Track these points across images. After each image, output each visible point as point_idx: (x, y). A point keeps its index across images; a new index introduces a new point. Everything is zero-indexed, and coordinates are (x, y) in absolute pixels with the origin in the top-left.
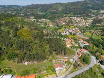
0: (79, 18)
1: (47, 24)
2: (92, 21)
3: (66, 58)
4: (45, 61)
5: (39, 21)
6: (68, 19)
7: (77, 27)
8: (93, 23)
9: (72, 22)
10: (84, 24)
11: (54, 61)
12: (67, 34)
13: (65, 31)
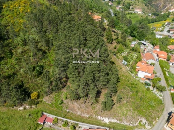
4: (22, 108)
11: (50, 120)
12: (171, 35)
13: (169, 27)
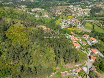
0: (76, 6)
1: (41, 15)
2: (90, 9)
3: (78, 66)
4: (52, 75)
5: (33, 10)
6: (64, 8)
7: (76, 17)
8: (91, 12)
9: (69, 12)
10: (82, 13)
12: (66, 26)
13: (64, 23)
